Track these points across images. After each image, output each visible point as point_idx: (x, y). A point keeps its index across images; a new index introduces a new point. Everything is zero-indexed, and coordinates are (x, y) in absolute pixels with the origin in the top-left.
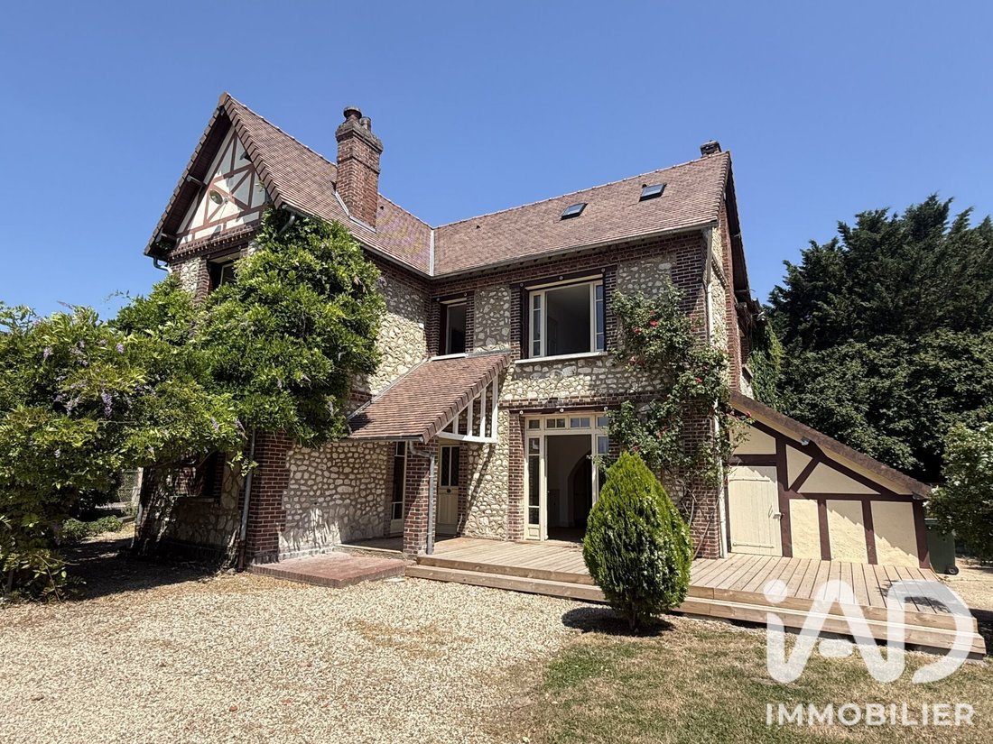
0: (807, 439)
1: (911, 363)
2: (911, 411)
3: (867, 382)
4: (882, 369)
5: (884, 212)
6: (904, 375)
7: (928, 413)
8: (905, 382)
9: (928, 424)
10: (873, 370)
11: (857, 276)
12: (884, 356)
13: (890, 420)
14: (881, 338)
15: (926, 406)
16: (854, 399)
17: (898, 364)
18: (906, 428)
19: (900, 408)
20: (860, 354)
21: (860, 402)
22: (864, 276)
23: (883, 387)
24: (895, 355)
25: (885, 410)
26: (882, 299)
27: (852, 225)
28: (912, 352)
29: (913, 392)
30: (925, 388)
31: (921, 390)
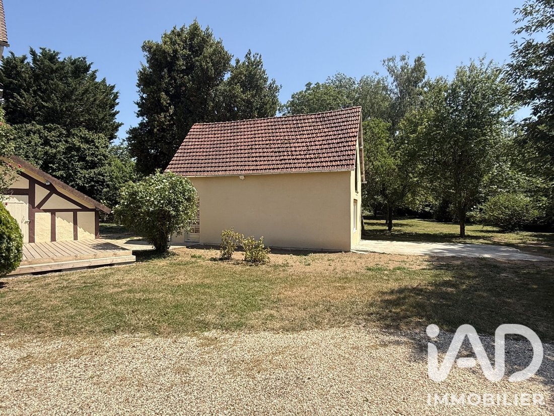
0: (49, 182)
1: (67, 142)
2: (65, 167)
3: (42, 148)
4: (51, 143)
5: (58, 53)
6: (63, 148)
7: (73, 169)
8: (63, 152)
9: (73, 174)
10: (46, 142)
11: (40, 85)
12: (53, 136)
13: (54, 170)
14: (52, 125)
15: (73, 165)
16: (35, 157)
17: (60, 141)
18: (62, 175)
19: (59, 165)
20: (39, 132)
21: (38, 159)
22: (44, 87)
23: (52, 153)
24: (59, 136)
25: (51, 165)
26: (55, 104)
27: (38, 52)
28: (68, 136)
29: (66, 157)
30: (73, 156)
31: (71, 157)
